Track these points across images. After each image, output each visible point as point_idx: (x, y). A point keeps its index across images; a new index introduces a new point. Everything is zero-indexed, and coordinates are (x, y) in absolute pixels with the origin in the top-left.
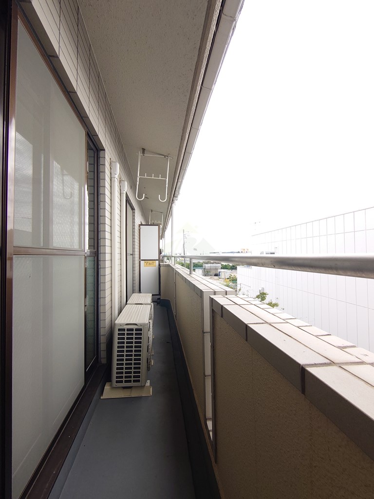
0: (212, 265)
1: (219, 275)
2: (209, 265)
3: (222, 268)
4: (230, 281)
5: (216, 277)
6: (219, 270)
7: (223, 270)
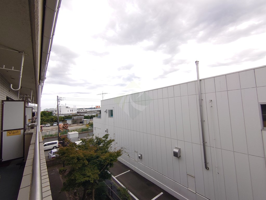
0: (78, 117)
1: (83, 123)
2: (76, 117)
3: (84, 119)
4: (89, 125)
5: (81, 124)
6: (83, 120)
7: (85, 120)
